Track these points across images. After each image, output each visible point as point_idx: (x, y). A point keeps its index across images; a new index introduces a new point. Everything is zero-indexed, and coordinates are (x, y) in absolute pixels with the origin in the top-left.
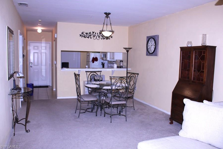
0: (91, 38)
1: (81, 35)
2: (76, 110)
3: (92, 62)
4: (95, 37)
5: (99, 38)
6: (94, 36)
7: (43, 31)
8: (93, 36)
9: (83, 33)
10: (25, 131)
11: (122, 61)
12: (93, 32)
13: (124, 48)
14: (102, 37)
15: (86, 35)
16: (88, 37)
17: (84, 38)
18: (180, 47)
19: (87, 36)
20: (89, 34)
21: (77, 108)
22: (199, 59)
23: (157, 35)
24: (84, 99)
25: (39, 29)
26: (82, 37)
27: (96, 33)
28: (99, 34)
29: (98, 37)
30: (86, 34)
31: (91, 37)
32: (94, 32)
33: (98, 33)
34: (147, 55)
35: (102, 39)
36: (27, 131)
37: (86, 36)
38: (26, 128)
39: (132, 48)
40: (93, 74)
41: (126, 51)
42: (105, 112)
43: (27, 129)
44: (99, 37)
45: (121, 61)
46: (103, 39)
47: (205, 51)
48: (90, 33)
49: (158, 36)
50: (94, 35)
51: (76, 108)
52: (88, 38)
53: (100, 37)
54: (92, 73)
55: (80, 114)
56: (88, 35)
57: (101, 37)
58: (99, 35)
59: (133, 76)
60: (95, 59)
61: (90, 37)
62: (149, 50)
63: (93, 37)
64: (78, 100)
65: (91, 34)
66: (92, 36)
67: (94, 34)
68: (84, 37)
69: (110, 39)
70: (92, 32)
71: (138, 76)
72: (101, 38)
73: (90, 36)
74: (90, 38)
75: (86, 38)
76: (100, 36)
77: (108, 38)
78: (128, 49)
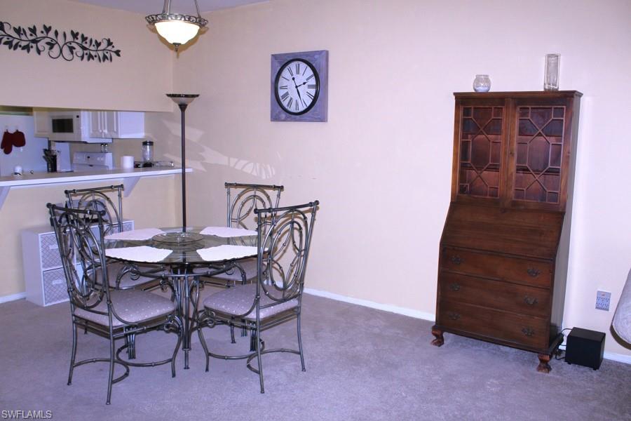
0: (39, 52)
2: (71, 371)
4: (56, 48)
5: (72, 53)
6: (51, 45)
8: (48, 43)
11: (151, 143)
12: (45, 26)
13: (168, 95)
14: (81, 50)
15: (18, 37)
16: (27, 48)
17: (10, 48)
18: (455, 94)
19: (23, 44)
20: (28, 32)
21: (76, 362)
22: (540, 131)
23: (322, 51)
24: (125, 319)
27: (56, 33)
28: (69, 38)
29: (66, 51)
30: (18, 31)
31: (41, 48)
32: (50, 28)
33: (65, 35)
34: (275, 118)
35: (82, 58)
37: (15, 42)
39: (198, 96)
40: (95, 201)
41: (177, 104)
42: (209, 355)
44: (72, 49)
45: (145, 144)
46: (89, 59)
47: (565, 107)
48: (33, 30)
49: (327, 52)
50: (49, 40)
51: (72, 362)
52: (28, 51)
53: (74, 51)
55: (114, 385)
56: (23, 37)
57: (78, 51)
58: (70, 43)
59: (255, 196)
61: (34, 45)
62: (285, 103)
63: (47, 47)
64: (77, 324)
65: (39, 34)
66: (42, 44)
67: (51, 34)
68: (9, 43)
69: (111, 60)
70: (39, 29)
71: (279, 196)
72: (80, 53)
73: (35, 41)
74: (33, 51)
75: (19, 49)
76: (73, 45)
77: (105, 57)
78: (183, 100)
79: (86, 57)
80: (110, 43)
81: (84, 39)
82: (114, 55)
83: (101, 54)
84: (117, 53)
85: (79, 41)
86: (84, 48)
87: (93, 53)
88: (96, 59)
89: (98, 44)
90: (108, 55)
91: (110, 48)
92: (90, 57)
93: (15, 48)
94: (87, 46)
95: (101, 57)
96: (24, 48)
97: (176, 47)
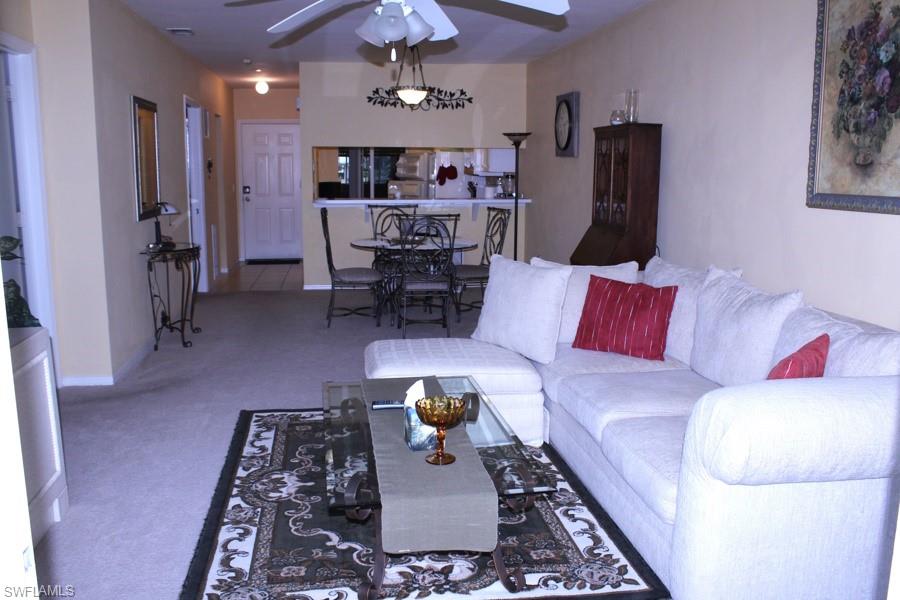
1: (370, 99)
3: (437, 183)
5: (429, 104)
7: (271, 86)
9: (376, 92)
10: (181, 345)
13: (505, 134)
15: (387, 96)
16: (394, 104)
17: (382, 105)
18: (594, 129)
19: (391, 101)
23: (573, 93)
25: (262, 84)
26: (374, 103)
29: (424, 103)
30: (388, 93)
34: (557, 154)
35: (438, 107)
36: (185, 344)
37: (386, 100)
38: (183, 336)
39: (530, 134)
41: (512, 142)
43: (186, 341)
44: (429, 101)
46: (443, 108)
49: (578, 94)
53: (431, 102)
54: (389, 212)
56: (392, 97)
57: (435, 102)
58: (428, 96)
60: (447, 174)
62: (559, 140)
68: (382, 103)
69: (463, 106)
75: (388, 106)
77: (458, 105)
78: (517, 138)
79: (441, 106)
80: (463, 93)
81: (440, 92)
82: (466, 103)
83: (454, 103)
84: (470, 100)
85: (436, 94)
86: (439, 99)
87: (447, 103)
88: (450, 107)
89: (452, 95)
90: (461, 103)
91: (463, 97)
92: (445, 106)
93: (386, 105)
94: (442, 97)
95: (455, 105)
96: (392, 104)
97: (412, 106)
